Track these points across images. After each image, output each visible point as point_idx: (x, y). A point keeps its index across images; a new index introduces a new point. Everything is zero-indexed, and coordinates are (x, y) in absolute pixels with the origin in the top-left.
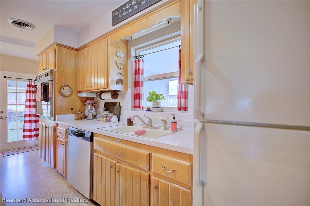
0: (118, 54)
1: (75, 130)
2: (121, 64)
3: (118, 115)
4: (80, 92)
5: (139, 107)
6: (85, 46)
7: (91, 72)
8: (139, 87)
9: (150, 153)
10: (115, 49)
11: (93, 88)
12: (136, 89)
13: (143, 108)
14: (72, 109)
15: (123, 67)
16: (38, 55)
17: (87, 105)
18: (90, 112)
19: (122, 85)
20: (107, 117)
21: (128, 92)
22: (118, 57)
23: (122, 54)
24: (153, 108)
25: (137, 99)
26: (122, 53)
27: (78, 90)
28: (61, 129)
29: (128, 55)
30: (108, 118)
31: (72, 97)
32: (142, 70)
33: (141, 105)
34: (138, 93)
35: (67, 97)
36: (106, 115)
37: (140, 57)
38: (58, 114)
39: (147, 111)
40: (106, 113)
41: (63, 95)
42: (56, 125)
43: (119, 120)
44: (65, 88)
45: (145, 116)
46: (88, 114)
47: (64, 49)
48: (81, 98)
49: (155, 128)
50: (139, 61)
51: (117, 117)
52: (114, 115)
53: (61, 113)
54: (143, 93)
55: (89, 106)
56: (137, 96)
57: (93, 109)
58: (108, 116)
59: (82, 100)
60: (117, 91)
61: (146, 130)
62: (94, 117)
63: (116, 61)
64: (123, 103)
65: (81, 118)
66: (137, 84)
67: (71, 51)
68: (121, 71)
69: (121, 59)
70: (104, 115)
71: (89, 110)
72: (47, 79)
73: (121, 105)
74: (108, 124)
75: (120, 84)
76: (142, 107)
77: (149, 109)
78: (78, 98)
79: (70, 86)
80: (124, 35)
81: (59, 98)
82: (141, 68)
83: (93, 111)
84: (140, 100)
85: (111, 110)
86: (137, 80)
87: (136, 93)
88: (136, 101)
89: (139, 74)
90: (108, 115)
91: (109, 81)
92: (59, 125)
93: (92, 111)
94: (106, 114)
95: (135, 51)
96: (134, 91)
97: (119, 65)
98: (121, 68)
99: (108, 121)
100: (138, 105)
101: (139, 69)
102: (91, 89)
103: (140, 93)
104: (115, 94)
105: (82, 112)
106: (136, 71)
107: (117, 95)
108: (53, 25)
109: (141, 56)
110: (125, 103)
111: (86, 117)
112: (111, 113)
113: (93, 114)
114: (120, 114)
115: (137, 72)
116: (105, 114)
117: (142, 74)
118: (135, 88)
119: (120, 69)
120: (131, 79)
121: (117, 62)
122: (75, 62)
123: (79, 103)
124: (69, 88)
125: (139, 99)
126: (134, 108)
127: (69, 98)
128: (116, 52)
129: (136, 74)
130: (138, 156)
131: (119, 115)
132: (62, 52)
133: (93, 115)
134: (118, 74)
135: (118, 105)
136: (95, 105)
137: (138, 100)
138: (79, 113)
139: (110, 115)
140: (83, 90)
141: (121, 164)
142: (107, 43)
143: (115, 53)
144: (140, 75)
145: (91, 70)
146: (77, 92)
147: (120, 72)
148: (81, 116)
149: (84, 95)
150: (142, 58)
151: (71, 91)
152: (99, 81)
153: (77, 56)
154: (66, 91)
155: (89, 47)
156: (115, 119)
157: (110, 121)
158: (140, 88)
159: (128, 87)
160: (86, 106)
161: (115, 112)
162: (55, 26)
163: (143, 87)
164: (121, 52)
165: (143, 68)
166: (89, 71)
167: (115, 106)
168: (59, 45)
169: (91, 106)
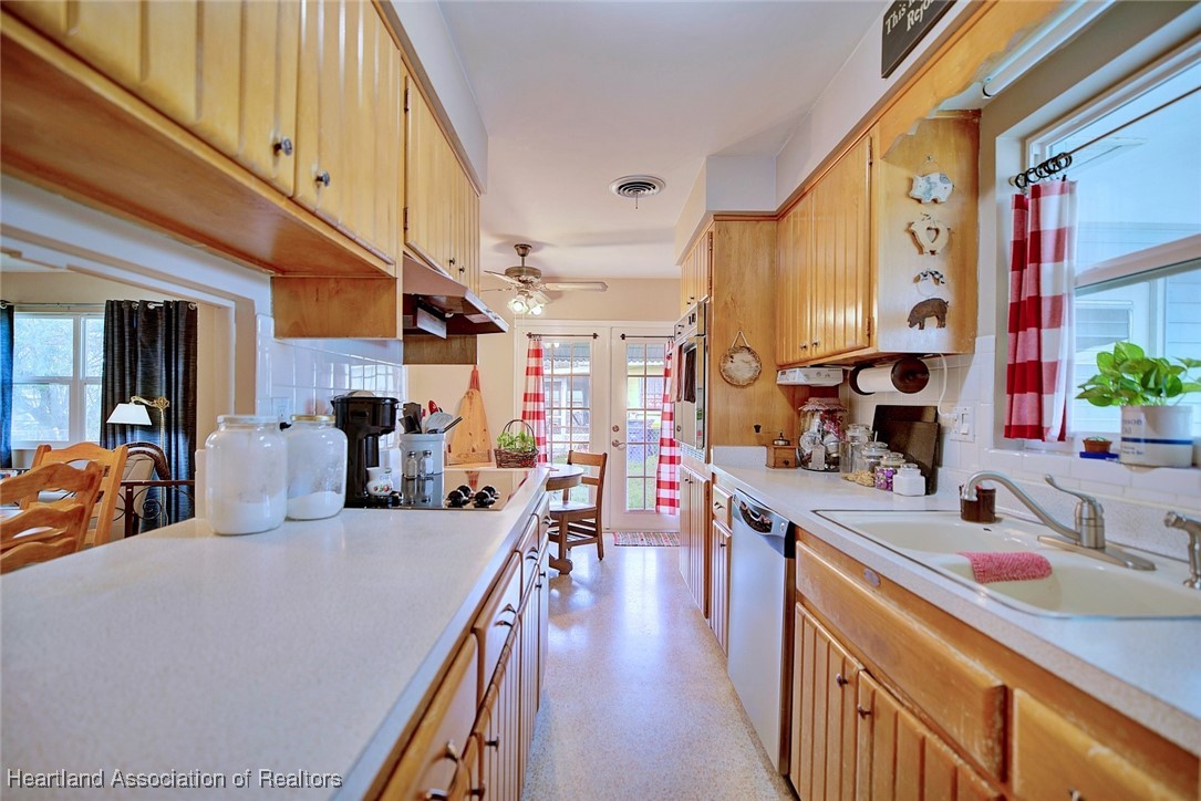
0: (917, 193)
1: (750, 503)
2: (937, 231)
3: (928, 462)
4: (783, 367)
5: (1038, 432)
6: (800, 195)
7: (814, 288)
8: (1039, 326)
9: (1009, 684)
10: (902, 173)
11: (820, 351)
12: (1024, 341)
13: (1062, 437)
14: (757, 428)
15: (950, 243)
16: (680, 262)
17: (809, 414)
18: (817, 441)
19: (942, 324)
20: (878, 468)
21: (977, 357)
22: (919, 201)
23: (941, 185)
24: (1124, 439)
25: (1023, 391)
26: (943, 178)
27: (779, 362)
28: (720, 494)
29: (976, 182)
30: (882, 471)
31: (760, 387)
32: (1060, 235)
33: (1053, 425)
34: (1029, 362)
35: (743, 387)
36: (872, 460)
37: (1050, 172)
38: (717, 444)
39: (1083, 455)
40: (874, 453)
41: (730, 381)
42: (710, 479)
43: (931, 487)
44: (735, 356)
45: (1050, 481)
46: (808, 451)
47: (735, 227)
48: (791, 391)
49: (1122, 558)
50: (1037, 192)
51: (922, 474)
52: (909, 460)
53: (724, 440)
54: (1063, 357)
55: (817, 420)
56: (1026, 377)
57: (828, 432)
58: (879, 464)
59: (794, 396)
60: (922, 355)
61: (1055, 558)
62: (833, 464)
63: (910, 224)
64: (950, 412)
65: (786, 463)
66: (1026, 314)
67: (758, 227)
68: (935, 264)
69: (935, 211)
70: (867, 460)
71: (814, 434)
72: (690, 334)
73: (945, 417)
74: (878, 498)
75: (931, 322)
76: (1056, 432)
77: (1098, 449)
78: (777, 389)
79: (753, 349)
80: (935, 94)
81: (719, 389)
82: (1049, 225)
83: (831, 440)
84: (1046, 397)
85: (899, 438)
86: (1028, 292)
87: (1018, 361)
88: (1021, 400)
89: (1037, 258)
90: (883, 462)
91: (875, 315)
92: (718, 478)
93: (826, 439)
94: (874, 457)
95: (1017, 146)
96: (1011, 352)
97: (923, 237)
98: (938, 251)
99: (880, 487)
100: (1030, 420)
101: (1037, 235)
102: (814, 355)
103: (1045, 360)
104: (911, 370)
105: (792, 440)
106: (1019, 246)
107: (919, 376)
108: (704, 159)
109: (1051, 165)
110: (959, 409)
111: (804, 462)
112: (893, 455)
113: (831, 451)
114: (937, 462)
115: (1026, 252)
116: (869, 457)
117: (1058, 256)
118: (1012, 336)
119: (933, 253)
120: (993, 293)
121: (913, 228)
122: (772, 262)
123: (781, 408)
124: (749, 357)
125: (1040, 392)
126: (1008, 435)
127: (750, 389)
128: (911, 181)
129: (1019, 264)
130: (949, 680)
131: (930, 466)
132: (730, 238)
133: (828, 455)
134: (917, 279)
135: (929, 417)
136: (839, 417)
137: (1030, 397)
138: (781, 443)
139: (889, 459)
140: (791, 360)
141: (880, 684)
142: (868, 156)
143: (904, 186)
144: (1047, 267)
145: (814, 282)
146: (775, 369)
147: (933, 270)
148: (786, 454)
149: (796, 377)
150: (1060, 175)
151: (754, 364)
152: (840, 320)
153: (775, 242)
154: (741, 367)
155: (809, 195)
156: (909, 479)
157: (889, 486)
158: (1044, 332)
159: (979, 331)
160: (805, 421)
161: (913, 452)
162: (709, 159)
163: (1065, 329)
164: (935, 177)
165: (1066, 224)
166: (809, 285)
167: (918, 425)
168: (721, 217)
169: (823, 420)
